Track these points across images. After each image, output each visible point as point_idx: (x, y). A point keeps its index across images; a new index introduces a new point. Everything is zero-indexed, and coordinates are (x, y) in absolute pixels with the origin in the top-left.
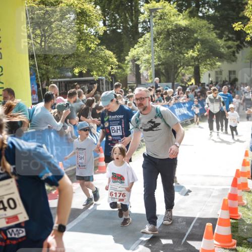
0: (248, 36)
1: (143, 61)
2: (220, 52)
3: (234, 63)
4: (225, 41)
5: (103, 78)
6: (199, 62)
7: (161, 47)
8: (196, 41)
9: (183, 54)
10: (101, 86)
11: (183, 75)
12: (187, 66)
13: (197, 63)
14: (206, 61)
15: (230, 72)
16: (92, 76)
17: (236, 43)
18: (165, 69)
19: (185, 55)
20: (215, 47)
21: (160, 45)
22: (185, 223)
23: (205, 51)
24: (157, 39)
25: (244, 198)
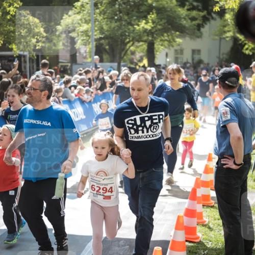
0: (218, 5)
1: (80, 34)
2: (181, 24)
3: (199, 40)
4: (188, 10)
5: (26, 53)
6: (153, 37)
7: (104, 14)
8: (150, 9)
9: (132, 25)
10: (23, 65)
11: (133, 53)
12: (139, 41)
13: (150, 38)
14: (163, 35)
15: (194, 51)
16: (11, 50)
17: (202, 14)
18: (109, 44)
19: (135, 26)
20: (174, 18)
21: (103, 13)
22: (128, 246)
23: (161, 23)
24: (99, 5)
25: (204, 214)
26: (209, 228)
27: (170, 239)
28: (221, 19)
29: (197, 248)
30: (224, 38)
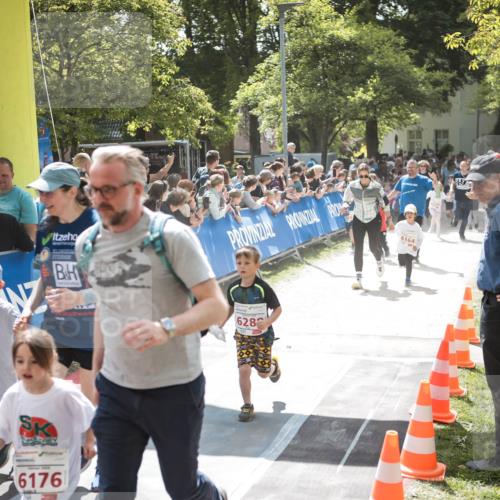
0: (474, 60)
1: (264, 110)
2: (419, 92)
3: (445, 116)
4: (428, 70)
5: (185, 141)
6: (375, 112)
7: (300, 80)
8: (371, 70)
9: (344, 95)
10: (181, 159)
11: (345, 138)
12: (353, 119)
13: (371, 114)
14: (390, 110)
15: (437, 133)
16: (163, 137)
17: (450, 75)
18: (308, 125)
19: (349, 97)
20: (408, 82)
21: (299, 78)
22: (344, 430)
23: (387, 90)
24: (293, 66)
25: (461, 381)
26: (469, 402)
27: (410, 419)
28: (479, 83)
29: (451, 432)
30: (485, 112)
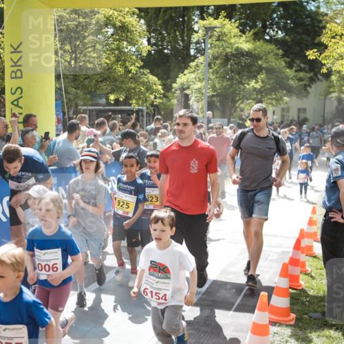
0: (324, 67)
1: (193, 91)
2: (289, 84)
3: (305, 99)
4: (296, 71)
5: (144, 108)
6: (262, 96)
7: (216, 74)
9: (243, 84)
11: (242, 110)
12: (247, 100)
13: (259, 97)
14: (270, 94)
15: (299, 110)
16: (131, 105)
17: (308, 75)
18: (220, 101)
19: (246, 85)
20: (282, 78)
21: (216, 72)
22: (234, 290)
23: (270, 82)
24: (212, 65)
25: (307, 264)
26: (312, 277)
27: (275, 286)
28: (327, 80)
29: (300, 295)
30: (330, 98)
